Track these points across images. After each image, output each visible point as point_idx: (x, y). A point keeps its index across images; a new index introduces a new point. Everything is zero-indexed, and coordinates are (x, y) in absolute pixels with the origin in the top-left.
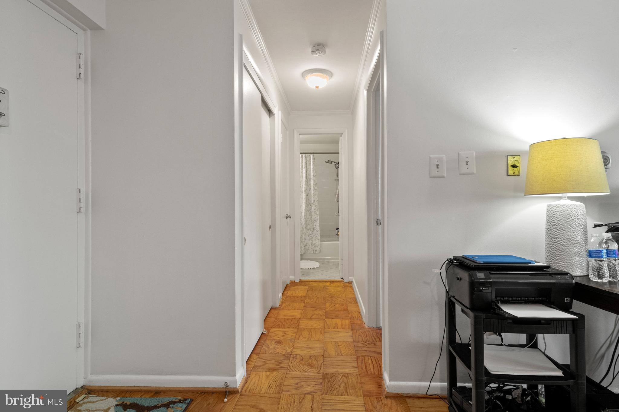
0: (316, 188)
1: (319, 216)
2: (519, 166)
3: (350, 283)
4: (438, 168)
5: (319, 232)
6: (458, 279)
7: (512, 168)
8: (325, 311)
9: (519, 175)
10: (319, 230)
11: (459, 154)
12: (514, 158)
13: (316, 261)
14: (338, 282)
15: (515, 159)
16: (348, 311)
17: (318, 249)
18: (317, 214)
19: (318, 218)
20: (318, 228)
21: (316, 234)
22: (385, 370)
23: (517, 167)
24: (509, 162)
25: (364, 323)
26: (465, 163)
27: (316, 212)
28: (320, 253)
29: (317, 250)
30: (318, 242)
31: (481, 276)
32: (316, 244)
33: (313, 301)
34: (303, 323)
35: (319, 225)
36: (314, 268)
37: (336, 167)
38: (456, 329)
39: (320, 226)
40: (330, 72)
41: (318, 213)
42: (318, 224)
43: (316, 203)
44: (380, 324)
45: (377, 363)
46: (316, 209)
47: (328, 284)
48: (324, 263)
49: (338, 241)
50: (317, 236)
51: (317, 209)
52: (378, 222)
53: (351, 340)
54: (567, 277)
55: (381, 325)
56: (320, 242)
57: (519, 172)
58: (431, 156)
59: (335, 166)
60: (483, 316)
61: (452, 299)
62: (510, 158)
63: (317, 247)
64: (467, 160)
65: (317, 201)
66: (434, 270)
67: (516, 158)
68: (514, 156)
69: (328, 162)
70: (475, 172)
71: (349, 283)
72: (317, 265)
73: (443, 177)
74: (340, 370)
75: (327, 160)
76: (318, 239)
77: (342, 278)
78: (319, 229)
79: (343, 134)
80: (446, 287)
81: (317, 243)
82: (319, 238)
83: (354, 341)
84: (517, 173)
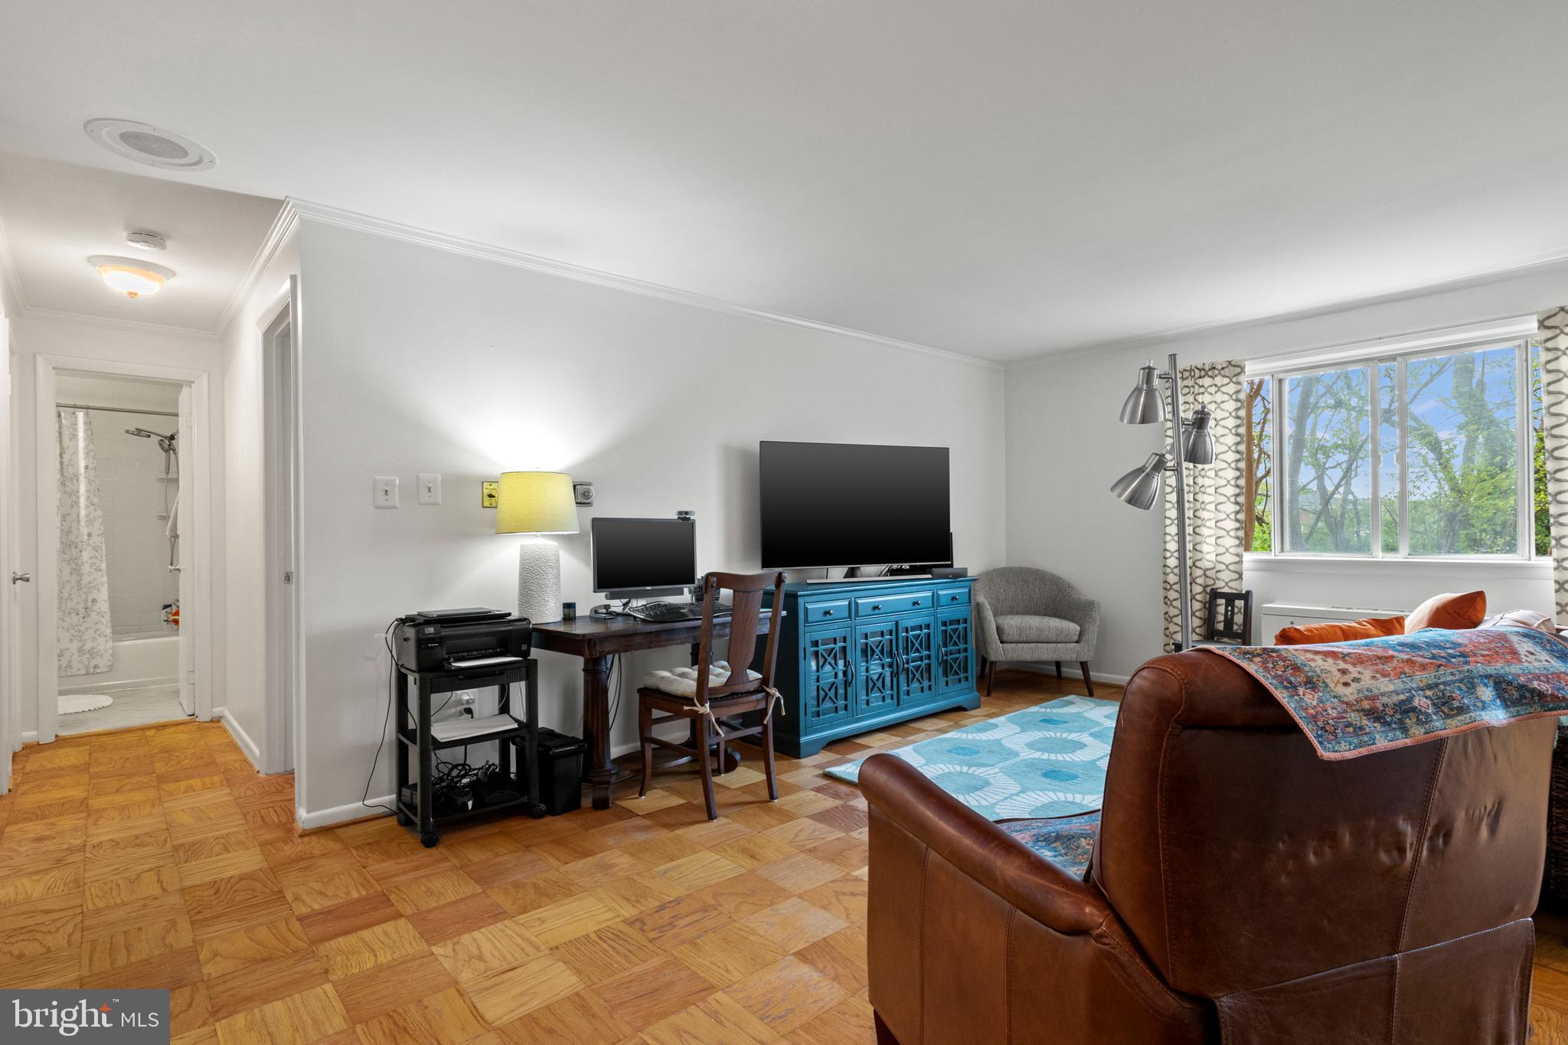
0: (96, 500)
1: (108, 575)
2: (496, 496)
3: (217, 721)
4: (387, 494)
5: (108, 617)
6: (405, 640)
7: (488, 498)
8: (154, 775)
9: (496, 507)
10: (106, 613)
11: (417, 476)
12: (491, 485)
13: (102, 694)
14: (181, 724)
15: (491, 487)
16: (217, 764)
17: (103, 663)
18: (100, 570)
19: (105, 579)
20: (103, 605)
21: (97, 623)
22: (300, 805)
23: (494, 497)
24: (485, 491)
25: (258, 772)
26: (427, 490)
27: (98, 564)
28: (111, 670)
29: (100, 664)
30: (104, 645)
31: (431, 630)
32: (96, 650)
33: (114, 766)
34: (96, 803)
35: (106, 597)
36: (95, 709)
37: (163, 448)
38: (408, 710)
39: (112, 601)
40: (170, 270)
41: (103, 566)
42: (103, 595)
43: (97, 540)
44: (292, 765)
45: (285, 811)
46: (96, 557)
47: (150, 733)
48: (123, 695)
49: (177, 635)
50: (101, 627)
51: (99, 558)
52: (288, 578)
53: (231, 798)
54: (524, 623)
55: (295, 767)
56: (110, 644)
57: (497, 503)
58: (377, 477)
59: (160, 444)
60: (430, 675)
61: (403, 670)
62: (486, 485)
63: (102, 656)
64: (431, 485)
65: (99, 536)
66: (377, 636)
67: (494, 486)
68: (491, 483)
69: (136, 433)
70: (440, 501)
71: (212, 721)
72: (106, 700)
73: (395, 507)
74: (209, 835)
75: (132, 429)
76: (105, 636)
77: (193, 715)
78: (108, 611)
79: (194, 382)
80: (391, 652)
81: (101, 647)
82: (109, 631)
83: (236, 799)
84: (494, 504)
